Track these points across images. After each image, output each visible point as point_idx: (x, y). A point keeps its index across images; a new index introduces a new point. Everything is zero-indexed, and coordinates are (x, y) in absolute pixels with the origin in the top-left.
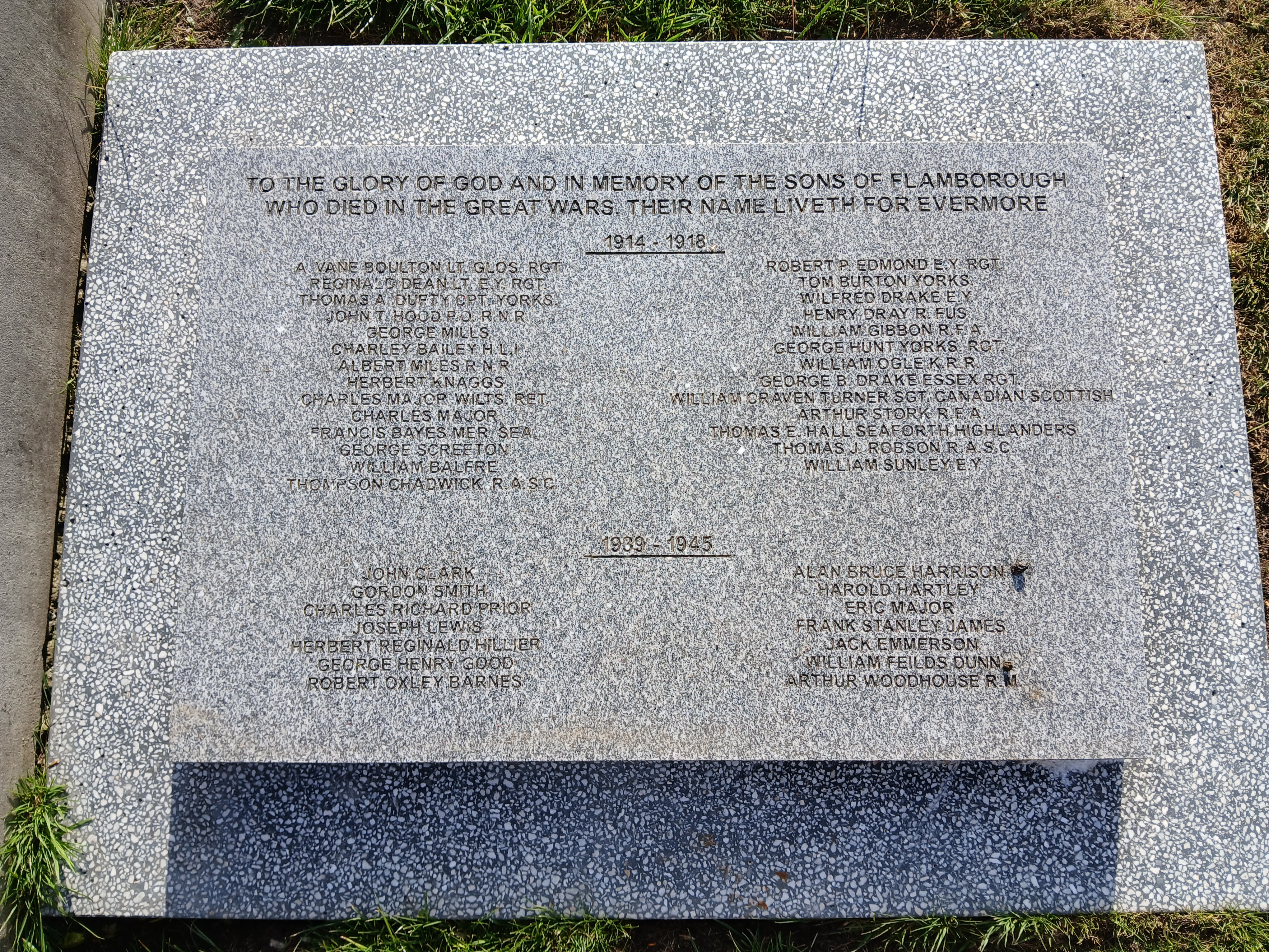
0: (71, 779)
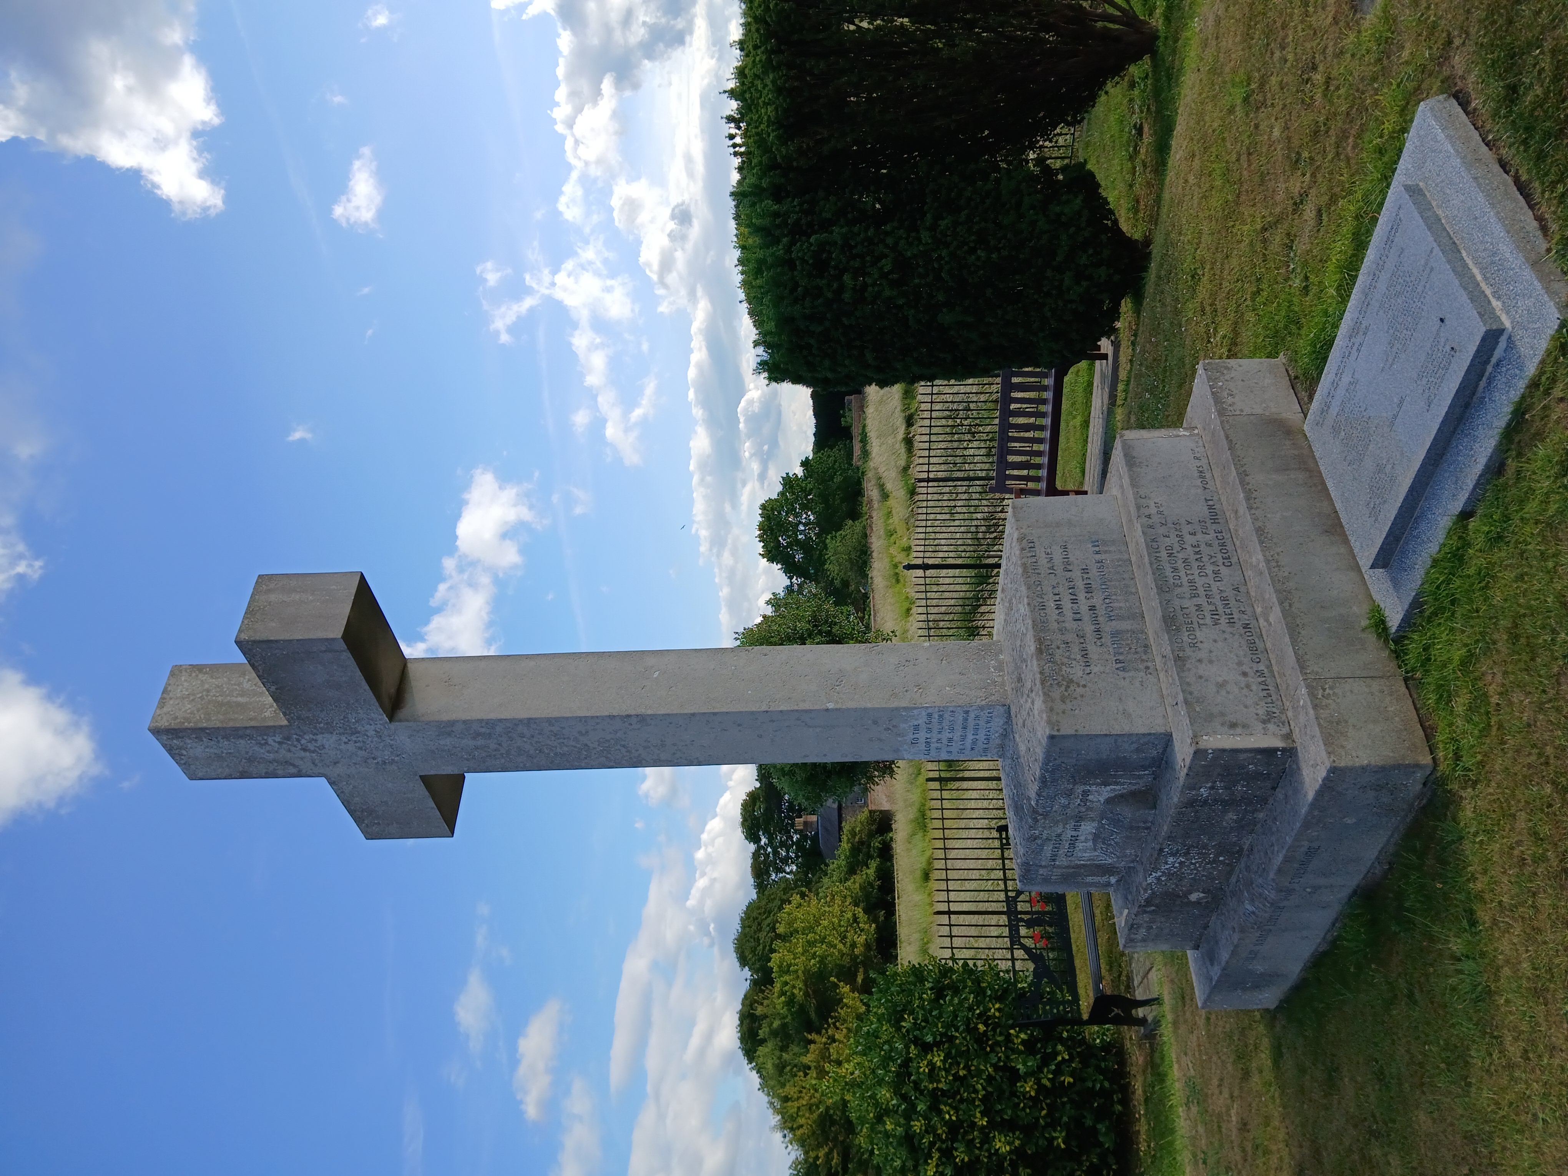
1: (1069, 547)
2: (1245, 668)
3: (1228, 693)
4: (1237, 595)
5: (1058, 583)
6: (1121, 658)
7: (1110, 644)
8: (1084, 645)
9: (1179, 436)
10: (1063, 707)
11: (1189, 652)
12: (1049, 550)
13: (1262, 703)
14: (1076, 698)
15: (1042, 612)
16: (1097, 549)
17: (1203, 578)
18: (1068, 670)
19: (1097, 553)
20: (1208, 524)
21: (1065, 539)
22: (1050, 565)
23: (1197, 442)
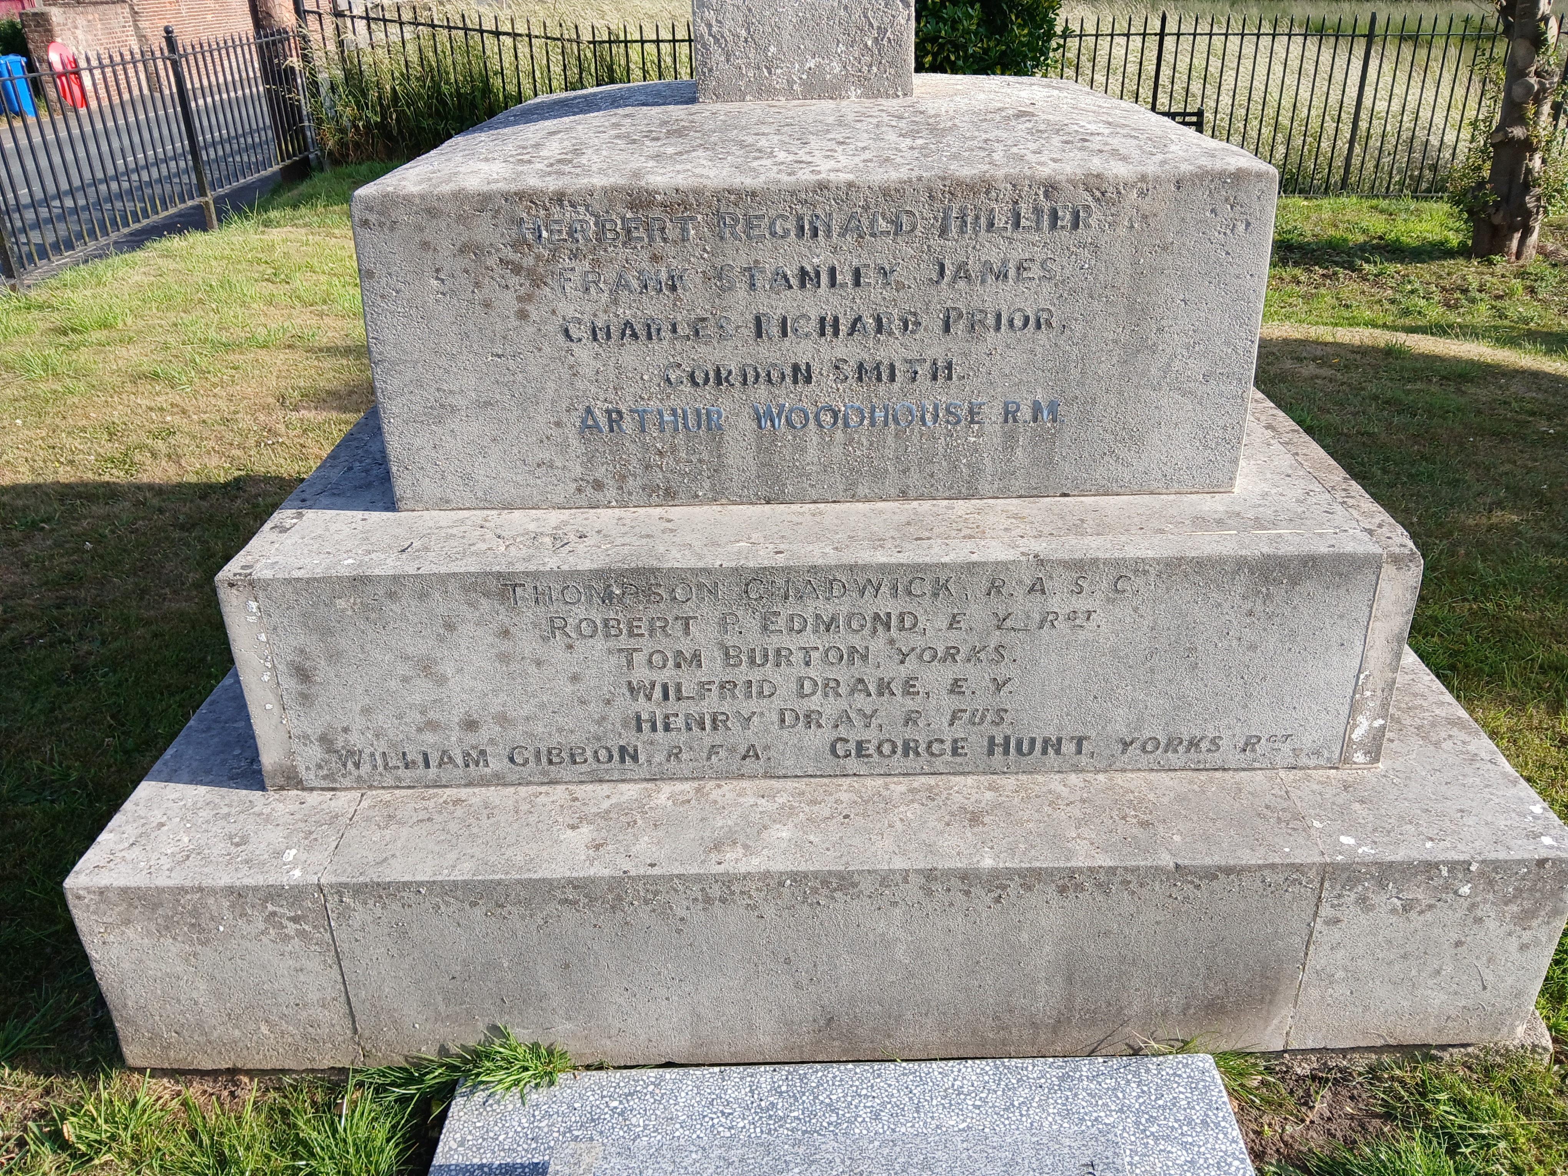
0: (561, 1088)
1: (1042, 337)
2: (488, 731)
3: (405, 680)
4: (732, 750)
5: (900, 286)
6: (628, 425)
7: (671, 403)
8: (666, 334)
9: (1354, 709)
10: (446, 248)
11: (530, 613)
12: (1035, 271)
13: (382, 746)
14: (477, 285)
15: (791, 225)
16: (1025, 413)
17: (794, 686)
18: (576, 277)
19: (1009, 414)
20: (987, 729)
21: (1078, 327)
22: (974, 267)
23: (1317, 753)
